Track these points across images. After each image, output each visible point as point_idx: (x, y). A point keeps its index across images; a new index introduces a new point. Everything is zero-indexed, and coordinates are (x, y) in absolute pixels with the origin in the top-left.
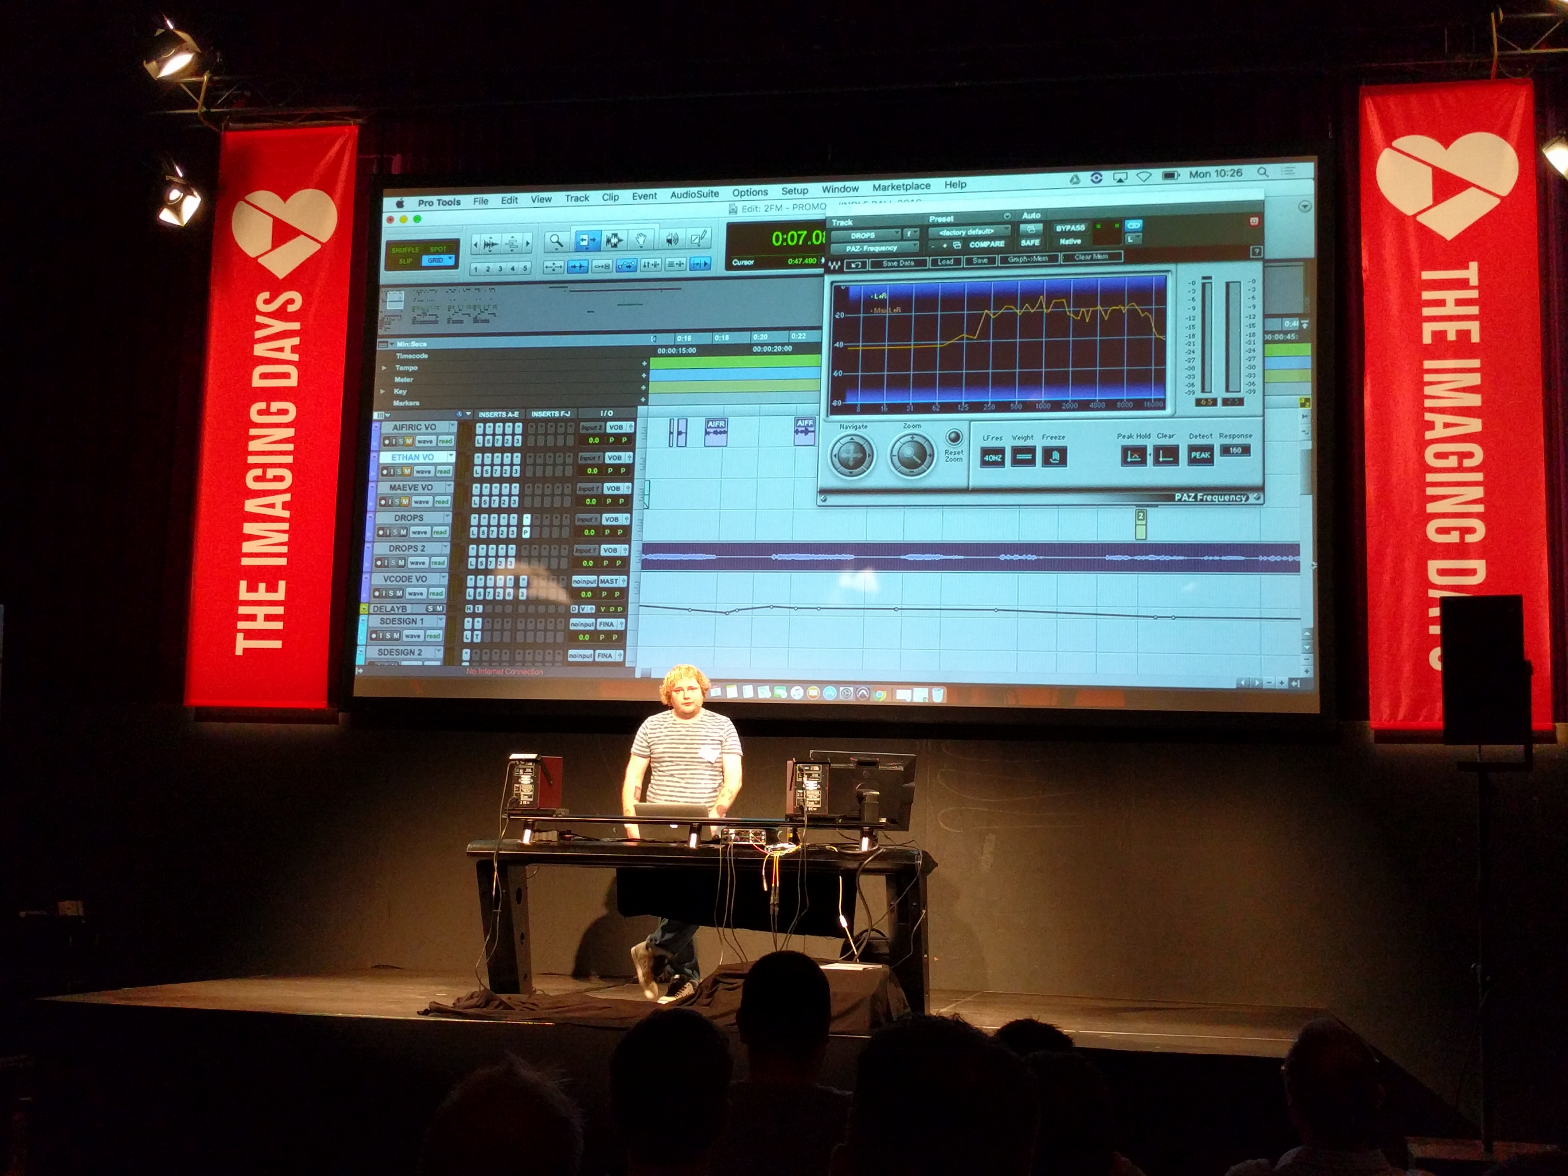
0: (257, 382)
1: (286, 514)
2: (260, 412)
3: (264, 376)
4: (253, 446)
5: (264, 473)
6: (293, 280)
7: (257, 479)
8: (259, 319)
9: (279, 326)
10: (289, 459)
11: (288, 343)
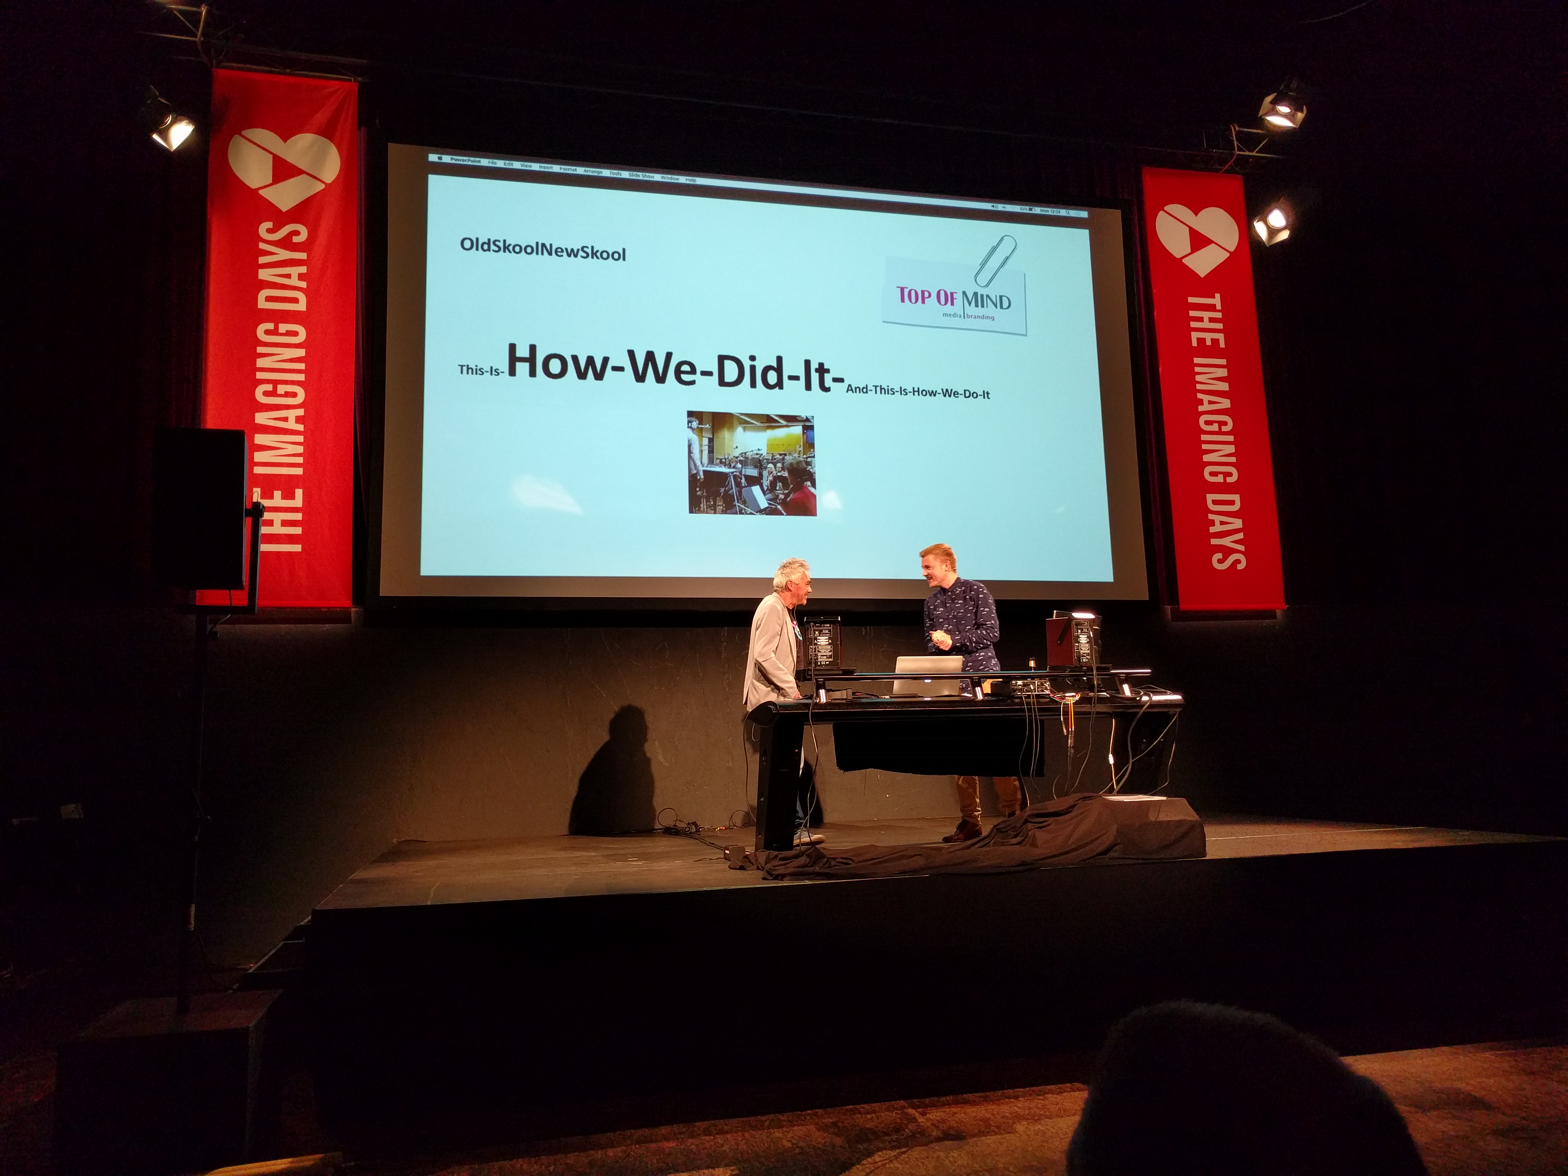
0: (262, 304)
1: (301, 427)
2: (268, 332)
3: (269, 299)
4: (261, 363)
5: (275, 388)
6: (299, 213)
7: (266, 394)
8: (262, 246)
9: (284, 255)
10: (301, 377)
11: (295, 271)
